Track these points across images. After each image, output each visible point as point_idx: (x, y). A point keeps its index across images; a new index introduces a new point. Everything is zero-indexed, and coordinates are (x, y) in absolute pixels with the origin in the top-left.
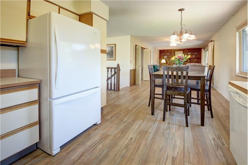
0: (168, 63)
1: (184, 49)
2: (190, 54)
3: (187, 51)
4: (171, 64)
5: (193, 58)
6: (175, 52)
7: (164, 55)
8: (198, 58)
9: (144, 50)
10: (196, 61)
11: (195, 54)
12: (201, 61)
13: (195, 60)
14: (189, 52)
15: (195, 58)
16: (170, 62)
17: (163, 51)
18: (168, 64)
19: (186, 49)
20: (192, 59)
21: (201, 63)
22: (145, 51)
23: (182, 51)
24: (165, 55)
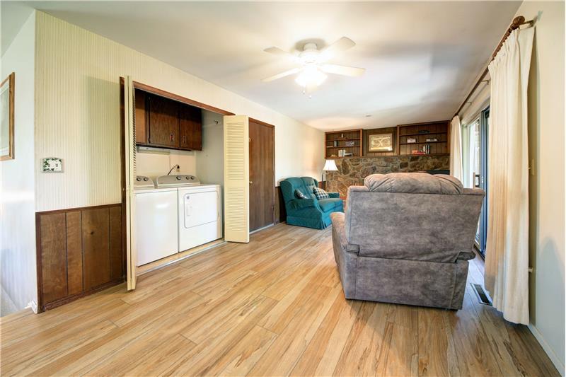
0: (351, 172)
1: (396, 128)
2: (414, 141)
3: (404, 133)
4: (359, 174)
5: (424, 156)
6: (370, 136)
7: (339, 147)
8: (438, 156)
9: (226, 118)
10: (434, 164)
11: (429, 143)
12: (448, 163)
13: (430, 162)
14: (412, 136)
15: (430, 155)
16: (354, 169)
17: (336, 136)
18: (351, 176)
19: (401, 127)
20: (421, 158)
21: (447, 172)
22: (229, 125)
23: (388, 133)
24: (342, 148)
